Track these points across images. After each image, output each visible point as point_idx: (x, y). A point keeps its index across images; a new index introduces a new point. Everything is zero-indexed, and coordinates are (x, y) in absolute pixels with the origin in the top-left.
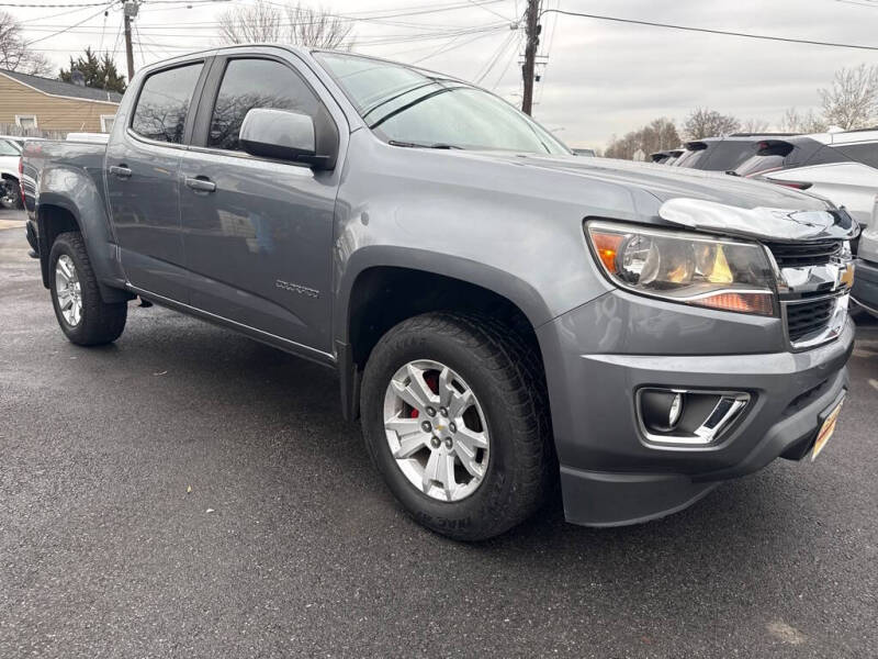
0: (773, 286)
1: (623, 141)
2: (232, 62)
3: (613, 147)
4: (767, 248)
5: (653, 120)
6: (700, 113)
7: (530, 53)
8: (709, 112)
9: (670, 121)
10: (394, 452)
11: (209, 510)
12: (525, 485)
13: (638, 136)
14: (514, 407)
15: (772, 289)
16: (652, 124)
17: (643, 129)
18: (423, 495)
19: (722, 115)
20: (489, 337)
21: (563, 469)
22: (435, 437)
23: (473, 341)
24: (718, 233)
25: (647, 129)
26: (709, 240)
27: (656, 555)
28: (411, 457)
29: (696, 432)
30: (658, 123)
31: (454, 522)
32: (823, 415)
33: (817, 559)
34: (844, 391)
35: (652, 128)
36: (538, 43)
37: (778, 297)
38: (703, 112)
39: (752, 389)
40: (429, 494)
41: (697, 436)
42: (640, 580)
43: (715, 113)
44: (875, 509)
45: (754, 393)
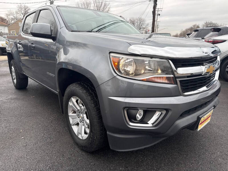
0: (173, 74)
1: (184, 31)
2: (41, 11)
3: (182, 32)
4: (170, 61)
5: (193, 25)
6: (207, 22)
7: (155, 7)
8: (209, 22)
9: (198, 25)
10: (71, 123)
11: (23, 138)
12: (98, 137)
13: (189, 29)
14: (94, 112)
15: (173, 75)
16: (193, 26)
17: (190, 27)
18: (77, 137)
19: (213, 22)
20: (90, 90)
21: (108, 133)
22: (80, 120)
23: (85, 91)
24: (152, 57)
25: (191, 27)
26: (149, 59)
27: (146, 159)
28: (75, 125)
29: (148, 122)
30: (194, 25)
31: (83, 146)
32: (200, 116)
33: (200, 163)
34: (213, 107)
35: (193, 27)
36: (157, 5)
37: (175, 78)
38: (208, 22)
39: (166, 109)
40: (79, 136)
41: (148, 124)
42: (137, 168)
43: (211, 22)
44: (227, 145)
45: (167, 110)
